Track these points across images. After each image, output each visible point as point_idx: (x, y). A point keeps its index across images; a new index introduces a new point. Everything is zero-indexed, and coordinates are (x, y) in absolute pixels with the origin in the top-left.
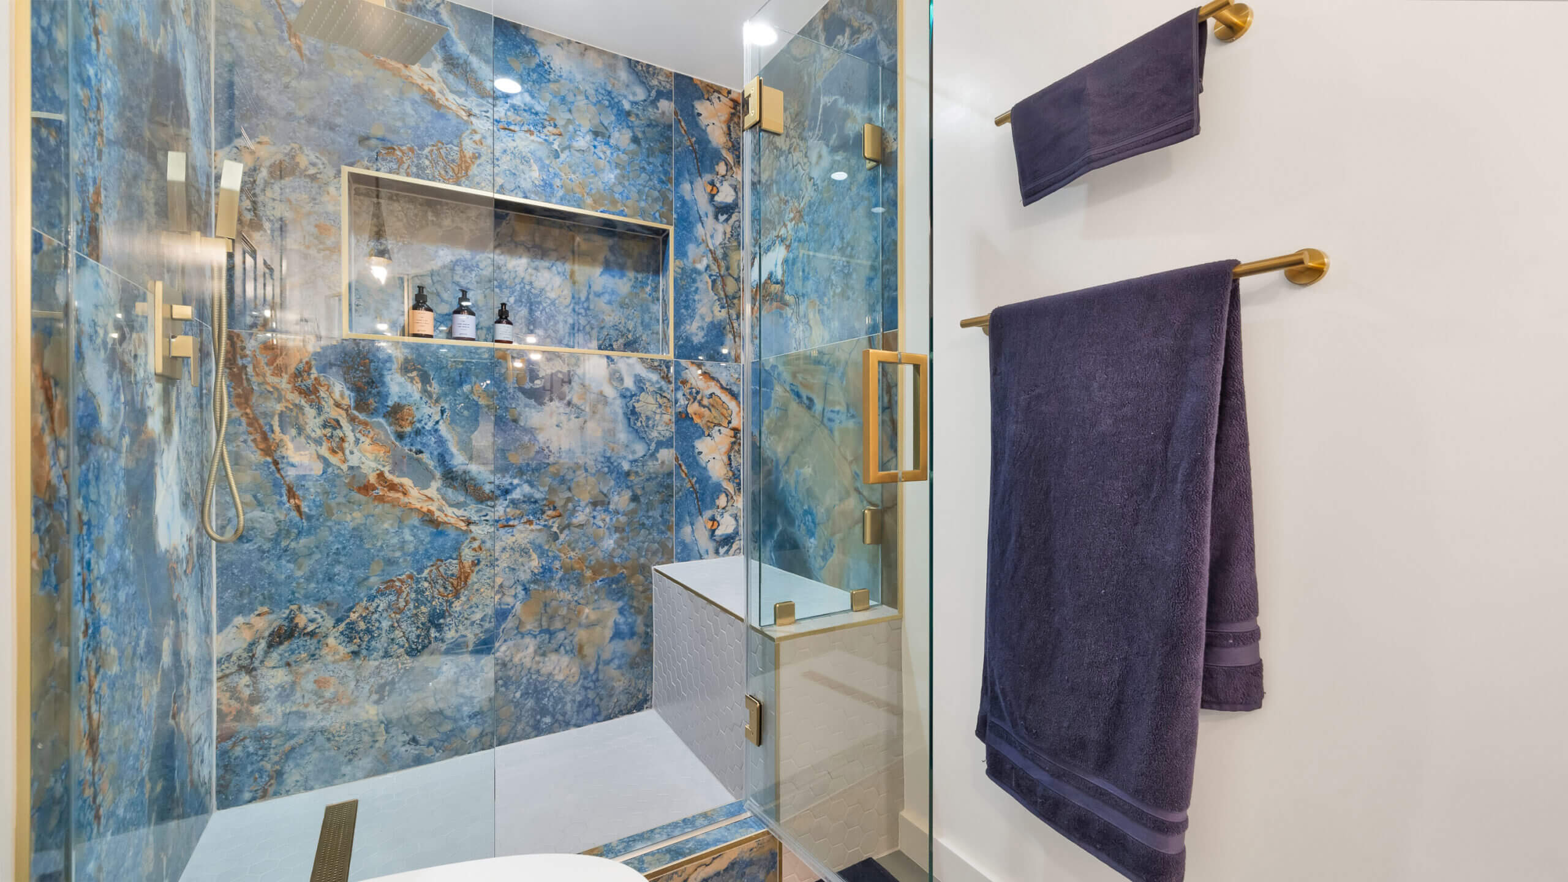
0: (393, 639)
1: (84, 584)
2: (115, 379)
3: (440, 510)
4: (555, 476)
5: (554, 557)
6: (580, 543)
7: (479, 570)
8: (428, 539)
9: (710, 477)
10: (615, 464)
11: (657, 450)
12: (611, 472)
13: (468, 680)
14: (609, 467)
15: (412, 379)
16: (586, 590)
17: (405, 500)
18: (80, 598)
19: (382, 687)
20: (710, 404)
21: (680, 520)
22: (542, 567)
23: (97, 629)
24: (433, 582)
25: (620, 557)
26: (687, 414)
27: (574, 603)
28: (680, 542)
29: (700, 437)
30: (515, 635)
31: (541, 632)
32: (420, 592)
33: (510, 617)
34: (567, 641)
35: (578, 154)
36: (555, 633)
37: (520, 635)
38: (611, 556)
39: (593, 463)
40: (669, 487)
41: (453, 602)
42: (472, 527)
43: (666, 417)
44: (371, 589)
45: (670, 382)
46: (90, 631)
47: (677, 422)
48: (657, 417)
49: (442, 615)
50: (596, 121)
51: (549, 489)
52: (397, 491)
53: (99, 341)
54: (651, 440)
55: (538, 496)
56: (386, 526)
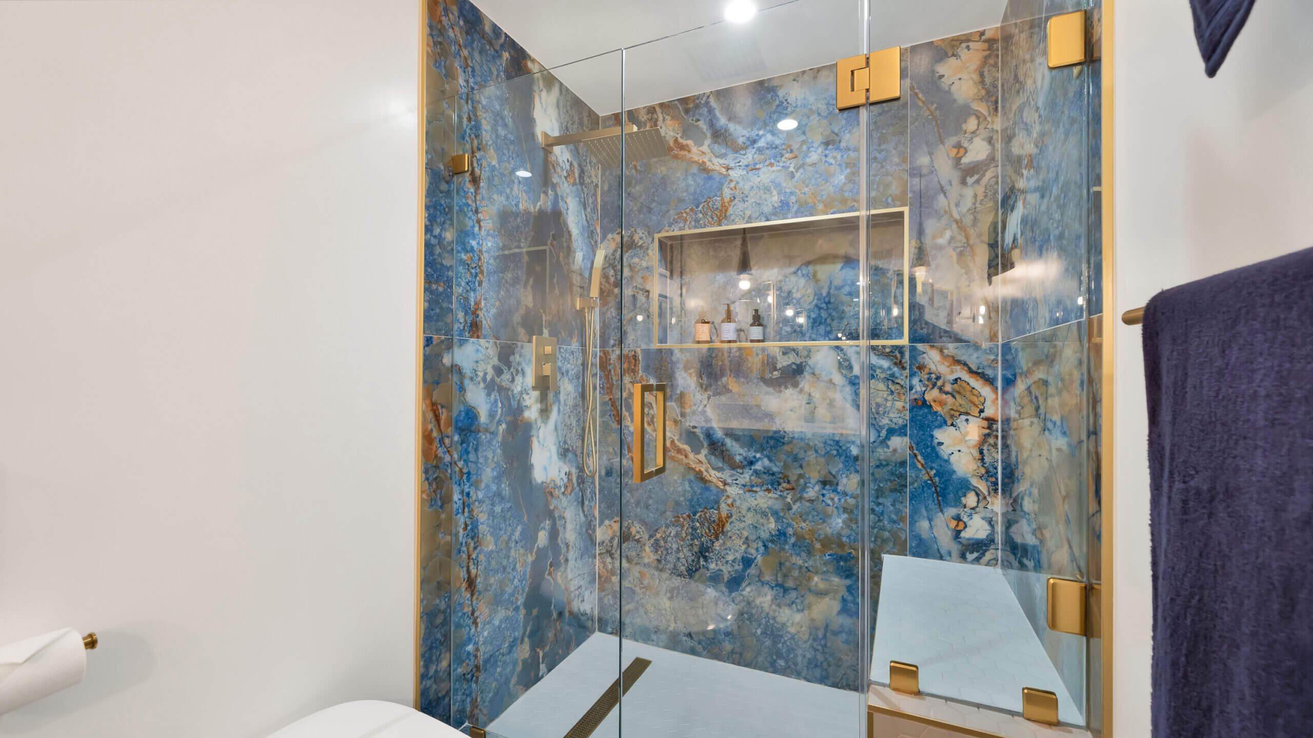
0: (679, 558)
1: (464, 503)
2: (493, 396)
3: (707, 471)
4: (789, 454)
5: (788, 524)
6: (810, 517)
7: (732, 522)
8: (699, 491)
9: (954, 471)
10: (844, 448)
11: (887, 438)
12: (839, 455)
13: (724, 605)
14: (838, 450)
15: (690, 374)
16: (815, 561)
17: (685, 461)
18: (460, 511)
19: (671, 591)
20: (954, 390)
21: (915, 512)
22: (778, 530)
23: (475, 527)
24: (702, 524)
25: (848, 537)
26: (924, 399)
27: (804, 569)
28: (915, 536)
29: (940, 426)
30: (757, 582)
31: (777, 585)
32: (694, 529)
33: (753, 566)
34: (798, 601)
35: (811, 168)
36: (788, 590)
37: (759, 584)
38: (839, 535)
39: (822, 445)
40: (903, 476)
41: (713, 542)
42: (727, 488)
43: (899, 405)
44: (667, 519)
45: (904, 368)
46: (469, 528)
47: (911, 410)
48: (889, 404)
49: (707, 549)
50: (828, 132)
51: (784, 465)
52: (682, 454)
53: (479, 379)
54: (882, 428)
55: (775, 469)
56: (675, 477)
